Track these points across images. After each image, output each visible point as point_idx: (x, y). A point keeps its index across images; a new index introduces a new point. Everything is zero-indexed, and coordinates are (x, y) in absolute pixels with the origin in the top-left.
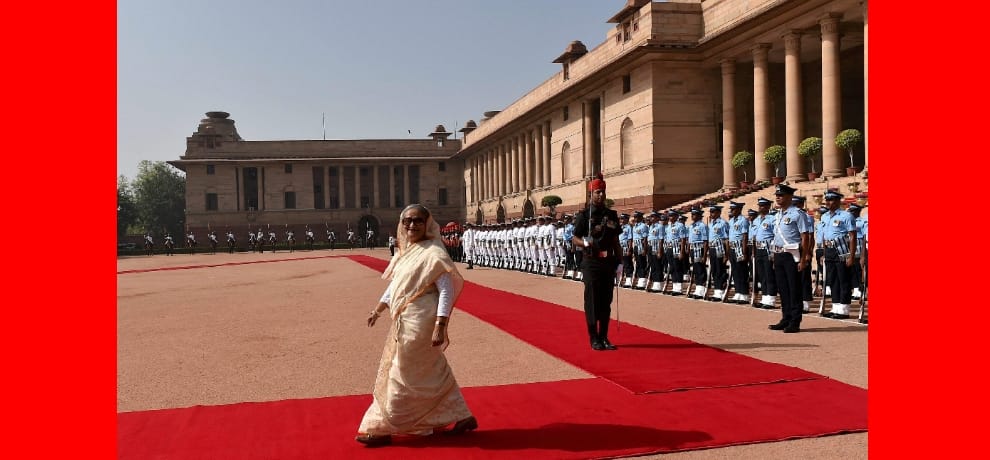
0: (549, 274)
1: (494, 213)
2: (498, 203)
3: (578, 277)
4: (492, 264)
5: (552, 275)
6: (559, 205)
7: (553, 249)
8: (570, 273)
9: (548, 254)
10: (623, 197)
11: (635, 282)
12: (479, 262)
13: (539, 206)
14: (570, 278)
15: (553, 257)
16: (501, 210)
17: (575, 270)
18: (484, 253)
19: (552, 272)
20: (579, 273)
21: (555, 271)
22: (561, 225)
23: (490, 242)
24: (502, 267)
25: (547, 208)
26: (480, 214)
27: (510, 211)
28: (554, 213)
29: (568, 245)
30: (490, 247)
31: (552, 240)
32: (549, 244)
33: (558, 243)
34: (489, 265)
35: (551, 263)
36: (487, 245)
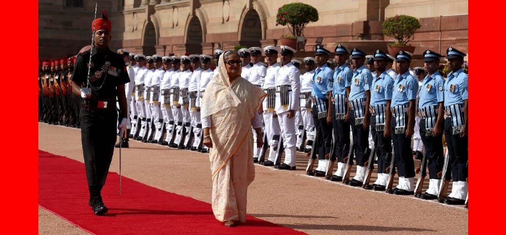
0: (280, 165)
1: (181, 32)
2: (189, 10)
3: (338, 173)
4: (168, 138)
5: (287, 167)
6: (311, 24)
7: (291, 114)
8: (323, 165)
9: (283, 122)
10: (437, 15)
11: (446, 189)
12: (142, 133)
13: (272, 23)
14: (321, 174)
15: (291, 129)
16: (195, 27)
17: (333, 160)
18: (153, 114)
19: (287, 160)
20: (340, 165)
21: (295, 157)
22: (311, 67)
23: (167, 93)
24: (190, 146)
25: (287, 29)
26: (151, 31)
27: (213, 28)
28: (300, 39)
29: (321, 108)
30: (167, 103)
31: (292, 97)
32: (285, 102)
33: (303, 103)
34: (162, 141)
35: (287, 144)
36: (162, 99)
